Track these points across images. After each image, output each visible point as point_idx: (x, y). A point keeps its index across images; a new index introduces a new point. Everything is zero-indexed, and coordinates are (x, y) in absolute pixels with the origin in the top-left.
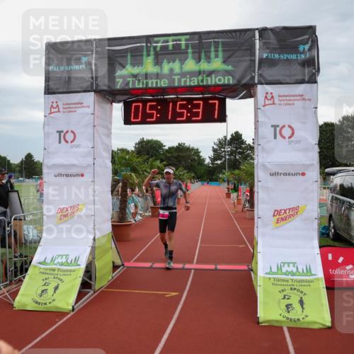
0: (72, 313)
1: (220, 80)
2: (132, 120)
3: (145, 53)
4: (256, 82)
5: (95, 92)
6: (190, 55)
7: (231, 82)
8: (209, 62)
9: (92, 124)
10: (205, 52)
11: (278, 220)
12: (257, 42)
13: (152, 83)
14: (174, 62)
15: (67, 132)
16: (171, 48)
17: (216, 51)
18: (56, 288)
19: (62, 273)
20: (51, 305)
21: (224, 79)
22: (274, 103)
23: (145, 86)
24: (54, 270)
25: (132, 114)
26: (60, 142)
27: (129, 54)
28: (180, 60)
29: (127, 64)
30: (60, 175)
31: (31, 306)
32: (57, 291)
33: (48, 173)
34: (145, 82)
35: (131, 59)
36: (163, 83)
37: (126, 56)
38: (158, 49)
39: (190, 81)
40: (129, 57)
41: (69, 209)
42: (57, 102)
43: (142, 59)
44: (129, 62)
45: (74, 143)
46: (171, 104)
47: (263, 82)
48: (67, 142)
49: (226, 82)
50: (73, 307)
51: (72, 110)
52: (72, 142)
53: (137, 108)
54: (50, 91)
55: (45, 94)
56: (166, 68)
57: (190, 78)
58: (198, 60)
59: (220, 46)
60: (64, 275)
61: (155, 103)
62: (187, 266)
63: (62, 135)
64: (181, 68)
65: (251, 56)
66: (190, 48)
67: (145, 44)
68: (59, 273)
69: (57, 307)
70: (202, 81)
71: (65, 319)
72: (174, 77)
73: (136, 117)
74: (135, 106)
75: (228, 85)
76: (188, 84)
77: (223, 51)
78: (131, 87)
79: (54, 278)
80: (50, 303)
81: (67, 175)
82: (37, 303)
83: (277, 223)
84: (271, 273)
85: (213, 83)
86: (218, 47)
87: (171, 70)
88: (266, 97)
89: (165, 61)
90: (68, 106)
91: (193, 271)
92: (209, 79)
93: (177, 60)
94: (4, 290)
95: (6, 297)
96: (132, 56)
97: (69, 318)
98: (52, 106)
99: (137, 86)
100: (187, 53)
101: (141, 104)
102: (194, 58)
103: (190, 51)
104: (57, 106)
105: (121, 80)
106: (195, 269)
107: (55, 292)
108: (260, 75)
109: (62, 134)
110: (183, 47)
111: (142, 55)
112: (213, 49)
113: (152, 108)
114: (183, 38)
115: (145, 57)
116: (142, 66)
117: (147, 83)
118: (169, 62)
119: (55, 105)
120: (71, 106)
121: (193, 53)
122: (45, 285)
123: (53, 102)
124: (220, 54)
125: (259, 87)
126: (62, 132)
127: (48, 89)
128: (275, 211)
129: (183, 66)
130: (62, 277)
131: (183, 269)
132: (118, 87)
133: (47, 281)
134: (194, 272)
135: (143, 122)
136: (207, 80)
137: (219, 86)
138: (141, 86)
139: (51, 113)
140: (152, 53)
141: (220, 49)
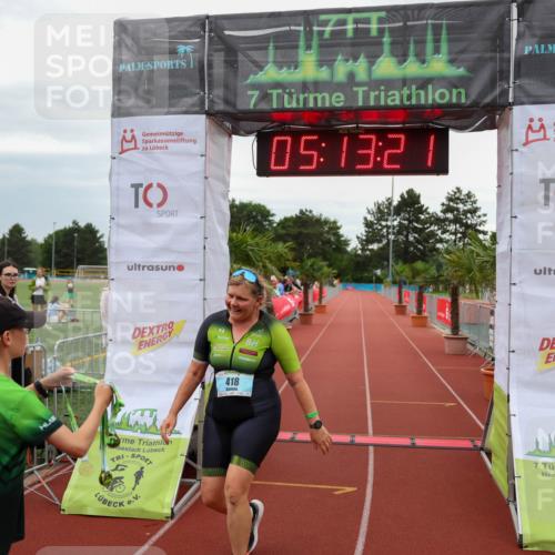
0: (171, 522)
1: (442, 96)
2: (273, 167)
3: (302, 43)
4: (511, 100)
5: (208, 114)
6: (387, 48)
7: (463, 100)
8: (423, 62)
9: (203, 175)
10: (416, 42)
11: (549, 357)
12: (515, 25)
13: (315, 99)
14: (356, 59)
15: (150, 186)
16: (350, 34)
17: (437, 41)
18: (139, 475)
19: (147, 448)
20: (132, 506)
21: (451, 93)
22: (545, 138)
23: (301, 105)
24: (132, 442)
25: (273, 156)
26: (137, 205)
27: (271, 44)
28: (367, 57)
29: (267, 62)
30: (138, 267)
31: (95, 508)
32: (141, 481)
33: (117, 263)
34: (302, 97)
35: (275, 54)
36: (337, 100)
37: (266, 48)
38: (327, 36)
39: (387, 97)
40: (271, 51)
41: (155, 331)
42: (132, 131)
43: (297, 54)
44: (271, 59)
45: (164, 208)
46: (346, 139)
47: (525, 100)
48: (150, 205)
49: (454, 100)
50: (172, 509)
51: (159, 145)
52: (160, 205)
53: (282, 144)
54: (122, 111)
55: (113, 116)
56: (341, 70)
57: (386, 91)
58: (402, 58)
59: (444, 32)
60: (152, 450)
61: (315, 137)
62: (359, 439)
63: (141, 193)
64: (370, 71)
65: (502, 51)
66: (387, 34)
67: (302, 28)
68: (141, 447)
69: (143, 511)
70: (409, 98)
71: (162, 532)
72: (355, 89)
73: (280, 161)
74: (278, 141)
75: (458, 105)
76: (382, 103)
77: (450, 41)
78: (275, 106)
79: (133, 456)
80: (129, 502)
81: (151, 268)
82: (105, 502)
83: (547, 362)
84: (537, 452)
85: (430, 102)
86: (440, 34)
87: (351, 76)
88: (530, 127)
89: (340, 57)
90: (153, 138)
91: (371, 449)
92: (422, 93)
93: (362, 56)
94: (38, 475)
95: (42, 489)
96: (276, 48)
97: (169, 531)
98: (124, 138)
99: (287, 106)
100: (380, 44)
101: (289, 139)
102: (393, 54)
103: (386, 39)
104: (133, 137)
105: (256, 93)
106: (375, 445)
107: (137, 482)
108: (518, 88)
109: (141, 190)
110: (374, 33)
111: (297, 47)
112: (430, 37)
113: (309, 145)
114: (374, 16)
115: (301, 51)
116: (296, 68)
117: (305, 100)
118: (347, 60)
119: (129, 136)
120: (158, 138)
121: (392, 43)
122: (116, 469)
123: (125, 131)
124: (444, 46)
125: (516, 110)
126: (141, 185)
127: (119, 108)
128: (544, 340)
129: (374, 68)
130: (147, 455)
131: (352, 444)
132: (251, 107)
133: (120, 462)
134: (375, 452)
135: (294, 171)
136: (418, 95)
137: (440, 106)
138: (294, 105)
139: (123, 151)
140: (315, 43)
141: (444, 36)
